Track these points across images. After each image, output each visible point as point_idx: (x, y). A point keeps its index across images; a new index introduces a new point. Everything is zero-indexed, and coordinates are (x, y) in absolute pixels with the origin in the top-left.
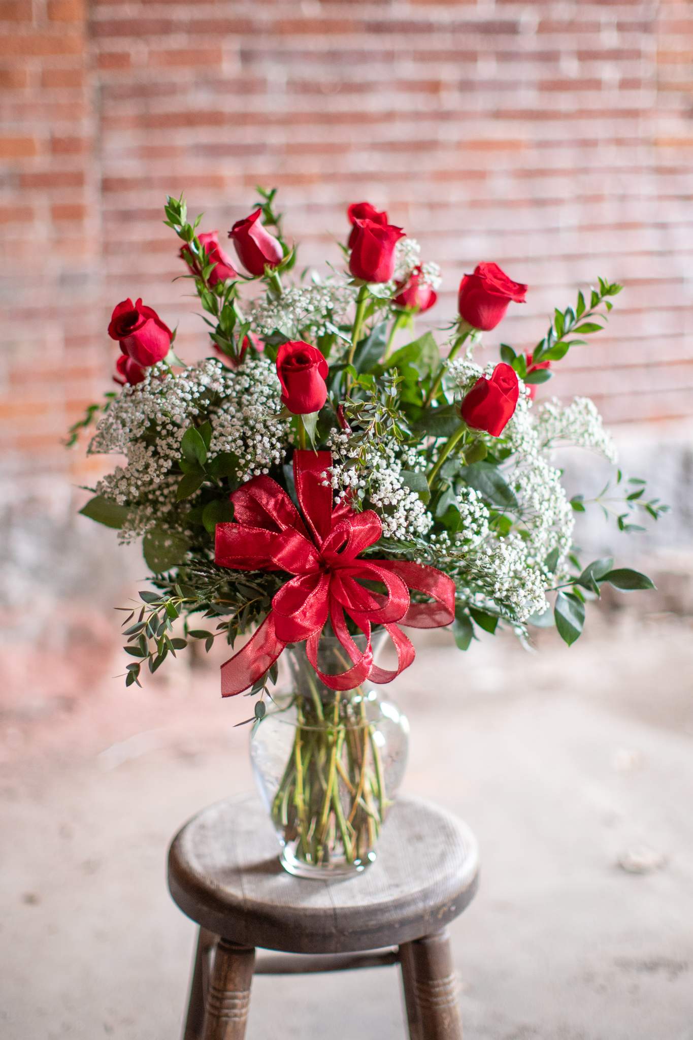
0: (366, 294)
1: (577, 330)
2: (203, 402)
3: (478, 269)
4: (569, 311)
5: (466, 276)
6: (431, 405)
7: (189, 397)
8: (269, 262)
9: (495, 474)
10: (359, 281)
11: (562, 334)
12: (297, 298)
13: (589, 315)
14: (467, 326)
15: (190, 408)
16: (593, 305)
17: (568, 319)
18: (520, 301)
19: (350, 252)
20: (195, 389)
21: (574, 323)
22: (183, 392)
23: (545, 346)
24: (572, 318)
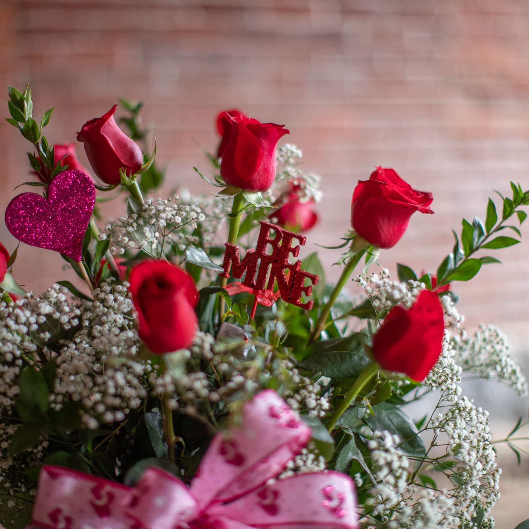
0: (242, 205)
1: (488, 246)
2: (42, 335)
3: (375, 175)
4: (476, 226)
5: (360, 182)
6: (320, 337)
7: (24, 329)
8: (125, 166)
9: (399, 416)
10: (232, 188)
11: (471, 250)
12: (161, 208)
13: (500, 228)
14: (362, 243)
15: (26, 344)
16: (505, 217)
17: (476, 233)
18: (427, 212)
19: (220, 161)
20: (33, 320)
21: (482, 238)
22: (17, 322)
23: (451, 265)
24: (481, 233)
